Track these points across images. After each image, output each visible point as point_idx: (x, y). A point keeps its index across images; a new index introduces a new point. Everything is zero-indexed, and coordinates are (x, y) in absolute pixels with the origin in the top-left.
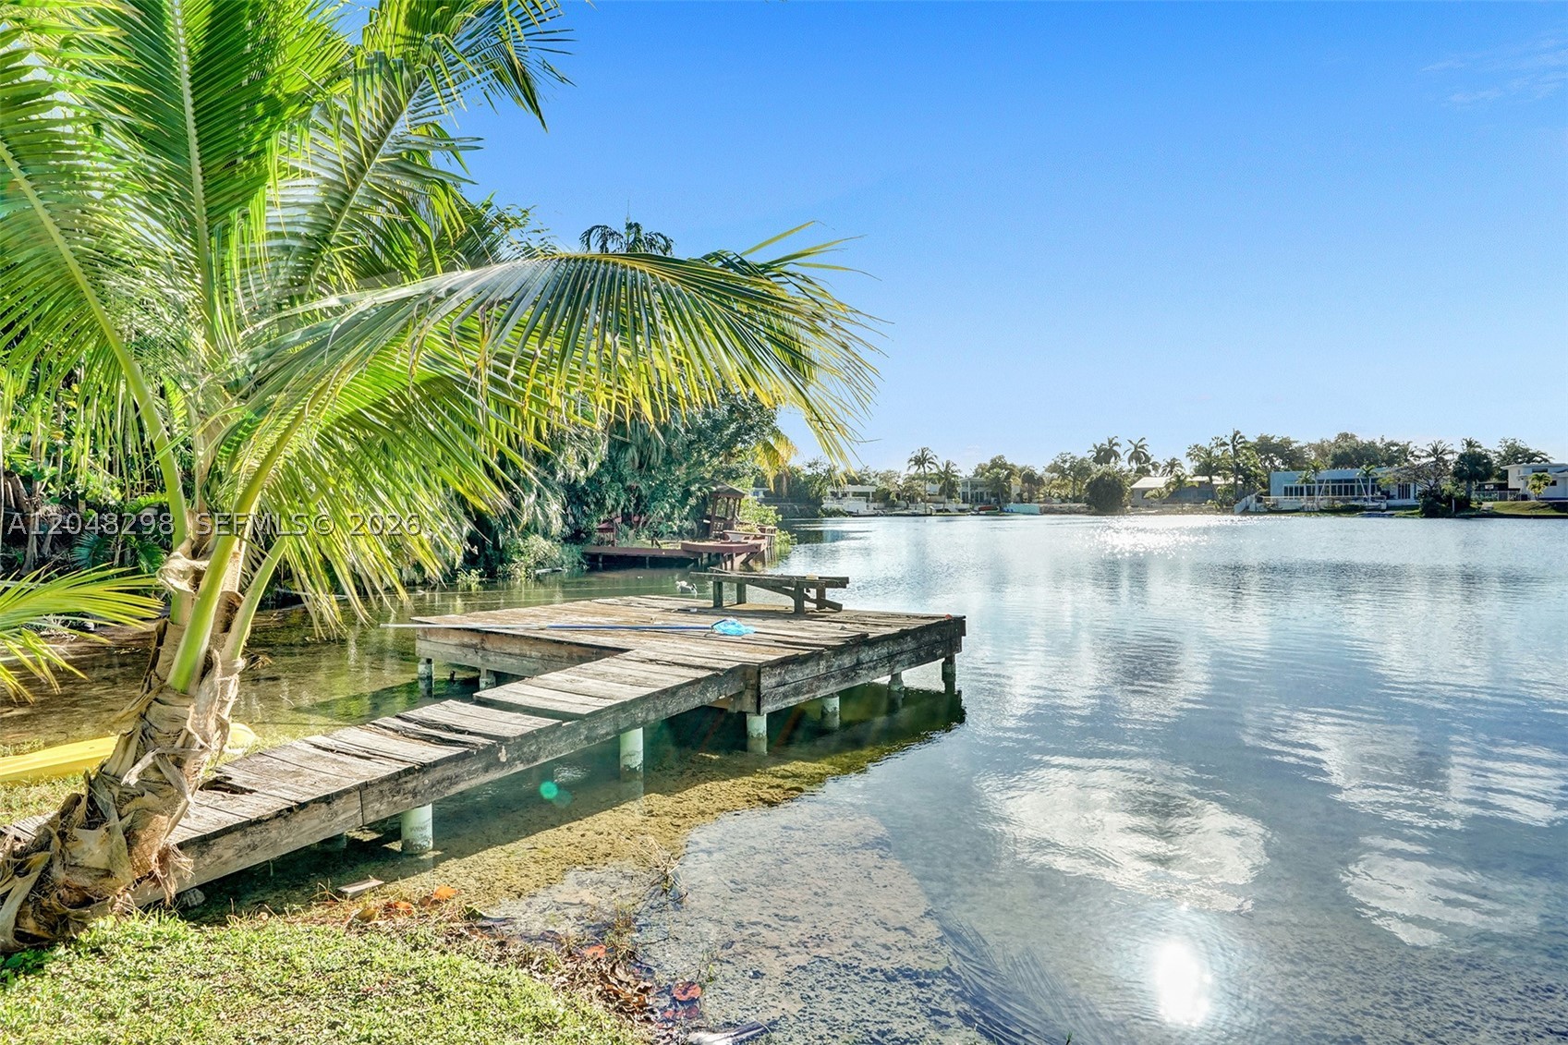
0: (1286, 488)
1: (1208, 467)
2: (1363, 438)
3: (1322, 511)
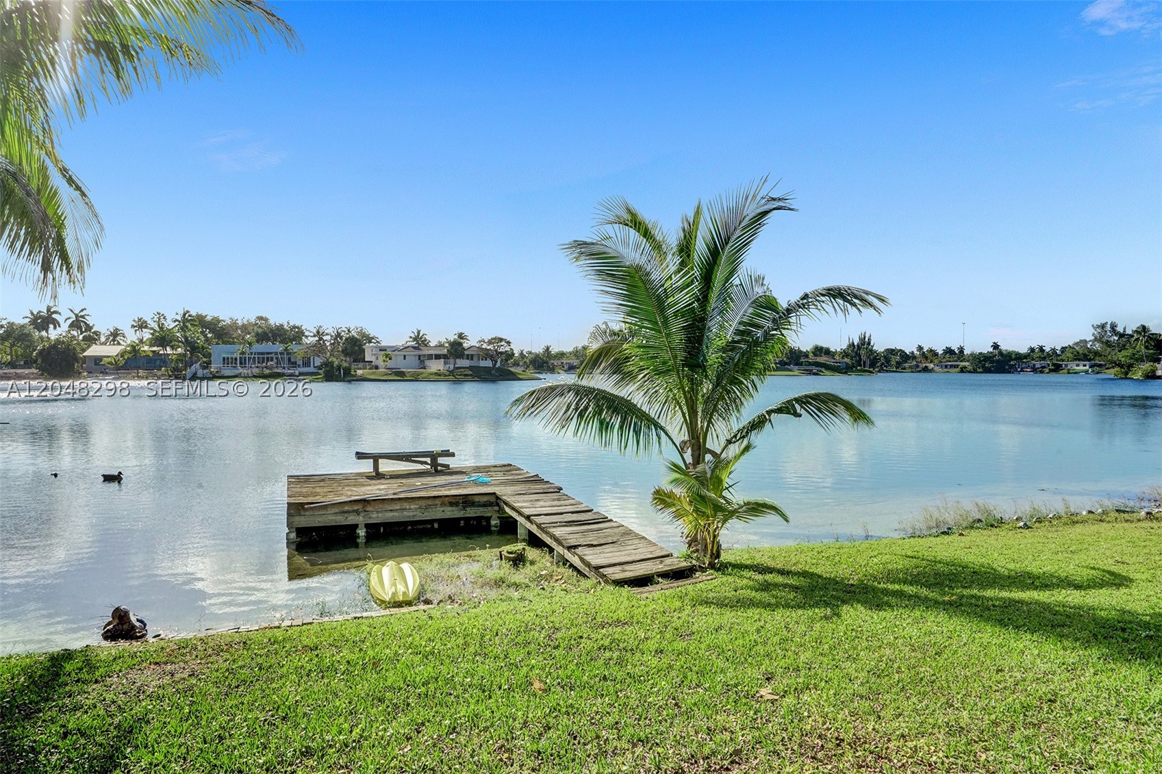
0: (224, 359)
1: (163, 339)
3: (255, 376)
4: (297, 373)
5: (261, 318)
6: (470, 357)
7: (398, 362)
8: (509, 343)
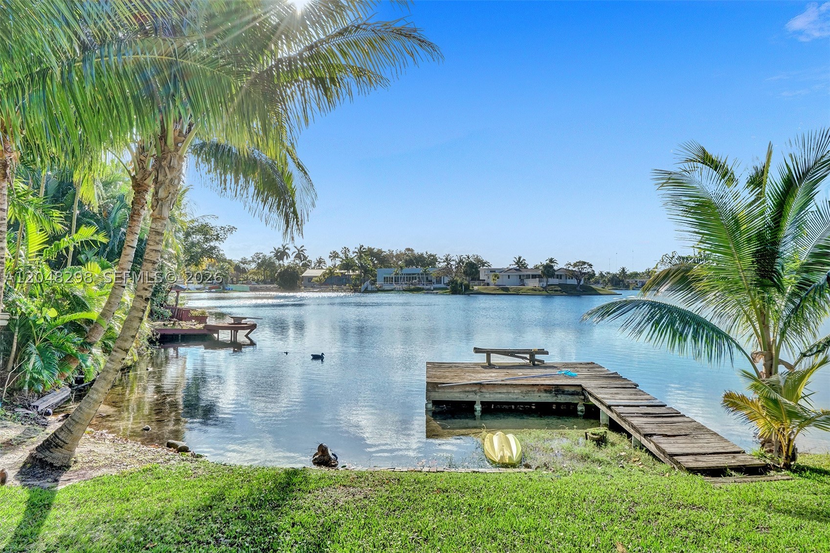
0: (385, 278)
1: (348, 265)
2: (418, 251)
3: (404, 290)
4: (432, 288)
5: (408, 250)
6: (560, 277)
7: (503, 281)
8: (590, 266)
